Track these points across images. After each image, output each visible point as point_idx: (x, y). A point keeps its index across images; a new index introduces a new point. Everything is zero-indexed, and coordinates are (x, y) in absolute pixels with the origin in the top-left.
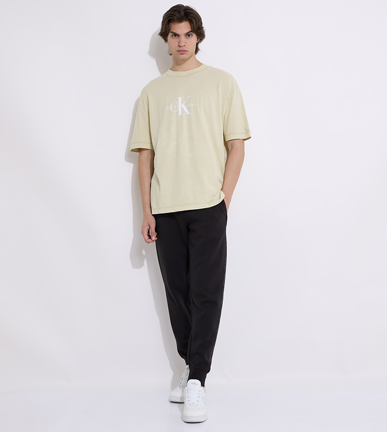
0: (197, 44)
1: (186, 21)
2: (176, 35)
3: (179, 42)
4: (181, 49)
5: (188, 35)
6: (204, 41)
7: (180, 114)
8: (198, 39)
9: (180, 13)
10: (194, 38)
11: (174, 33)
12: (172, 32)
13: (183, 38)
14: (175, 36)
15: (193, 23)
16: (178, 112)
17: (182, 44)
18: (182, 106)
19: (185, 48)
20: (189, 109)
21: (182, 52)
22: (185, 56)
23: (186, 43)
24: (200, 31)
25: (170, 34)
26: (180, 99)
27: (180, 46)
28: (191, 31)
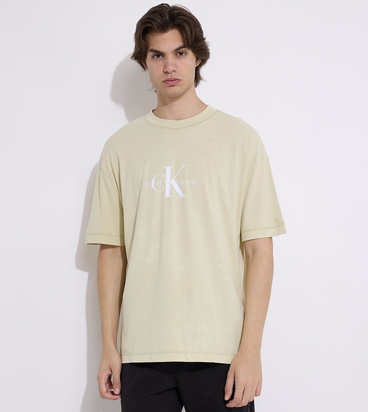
0: (197, 69)
1: (173, 28)
2: (159, 54)
3: (165, 67)
4: (169, 76)
5: (179, 53)
6: (209, 62)
7: (167, 195)
8: (197, 59)
9: (162, 16)
10: (190, 59)
11: (156, 51)
12: (152, 51)
13: (171, 58)
14: (158, 56)
15: (185, 32)
16: (163, 193)
17: (171, 68)
18: (171, 183)
19: (175, 76)
20: (183, 187)
21: (171, 82)
22: (176, 89)
23: (176, 66)
24: (200, 44)
25: (150, 54)
26: (168, 169)
27: (166, 73)
28: (184, 47)
